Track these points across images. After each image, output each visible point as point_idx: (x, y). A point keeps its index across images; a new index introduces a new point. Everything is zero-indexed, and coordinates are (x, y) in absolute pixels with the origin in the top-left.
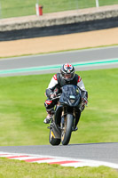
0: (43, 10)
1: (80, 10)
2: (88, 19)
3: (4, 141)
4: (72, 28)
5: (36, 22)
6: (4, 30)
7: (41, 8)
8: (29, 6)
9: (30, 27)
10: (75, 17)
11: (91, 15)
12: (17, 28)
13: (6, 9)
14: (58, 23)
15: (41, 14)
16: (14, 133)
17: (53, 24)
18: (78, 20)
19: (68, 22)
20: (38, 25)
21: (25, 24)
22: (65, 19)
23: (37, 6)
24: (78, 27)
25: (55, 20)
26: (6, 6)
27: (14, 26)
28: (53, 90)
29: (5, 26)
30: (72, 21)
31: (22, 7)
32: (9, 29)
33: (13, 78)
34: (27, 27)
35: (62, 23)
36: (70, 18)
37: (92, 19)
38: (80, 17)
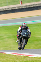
0: (22, 2)
1: (35, 2)
2: (38, 6)
3: (9, 48)
4: (32, 9)
5: (20, 7)
6: (9, 9)
7: (21, 2)
8: (17, 1)
9: (18, 8)
10: (33, 5)
11: (39, 4)
12: (13, 9)
13: (9, 2)
14: (27, 7)
15: (21, 4)
16: (12, 45)
17: (26, 7)
18: (34, 6)
19: (31, 7)
20: (20, 8)
21: (16, 7)
22: (30, 5)
23: (20, 1)
24: (34, 8)
25: (26, 6)
26: (9, 1)
27: (12, 8)
28: (19, 31)
29: (9, 8)
30: (32, 6)
31: (15, 2)
32: (10, 9)
33: (12, 26)
34: (17, 8)
35: (29, 7)
36: (32, 5)
37: (39, 5)
38: (35, 5)
